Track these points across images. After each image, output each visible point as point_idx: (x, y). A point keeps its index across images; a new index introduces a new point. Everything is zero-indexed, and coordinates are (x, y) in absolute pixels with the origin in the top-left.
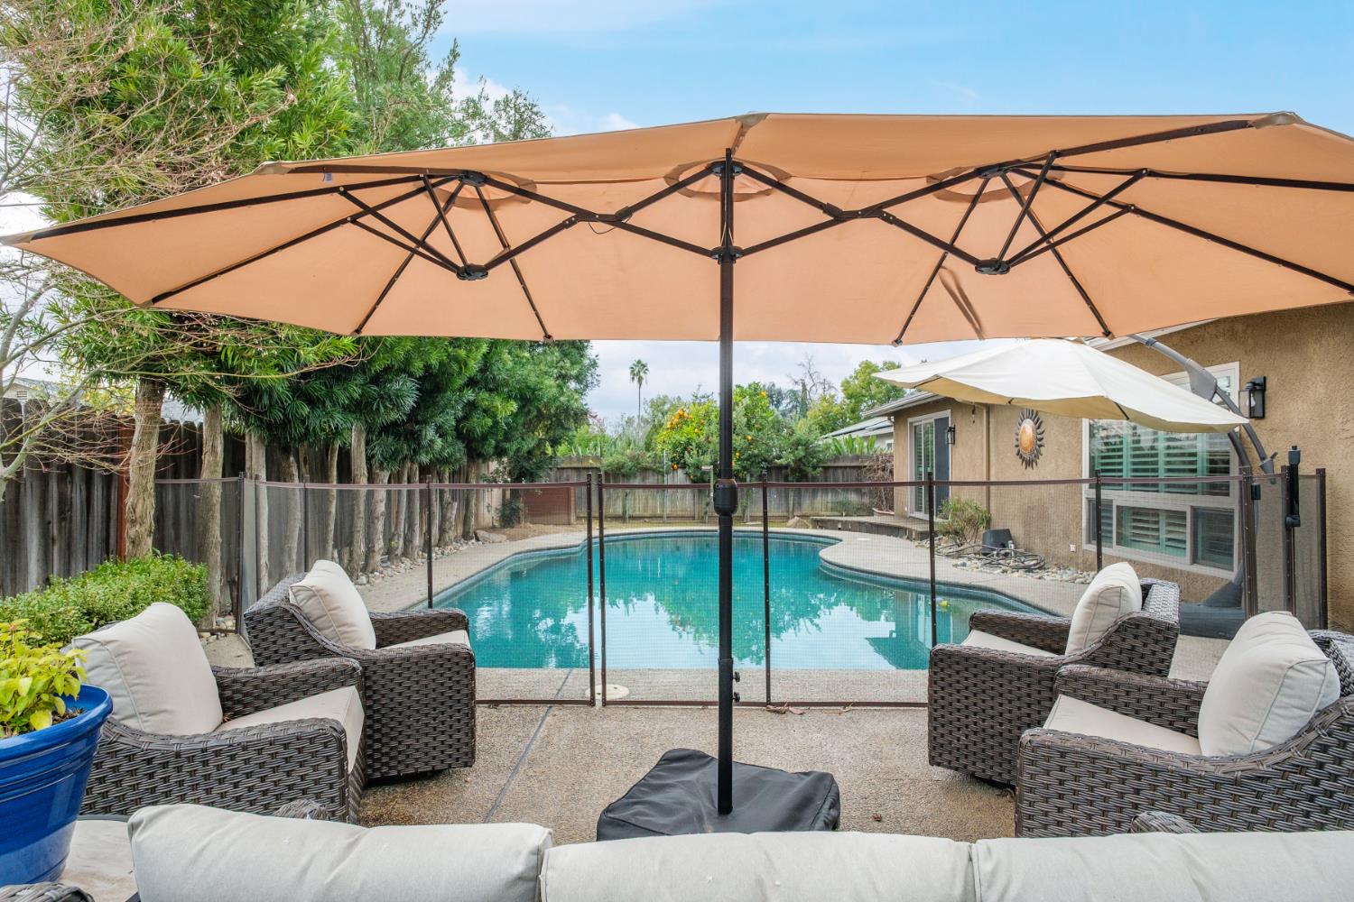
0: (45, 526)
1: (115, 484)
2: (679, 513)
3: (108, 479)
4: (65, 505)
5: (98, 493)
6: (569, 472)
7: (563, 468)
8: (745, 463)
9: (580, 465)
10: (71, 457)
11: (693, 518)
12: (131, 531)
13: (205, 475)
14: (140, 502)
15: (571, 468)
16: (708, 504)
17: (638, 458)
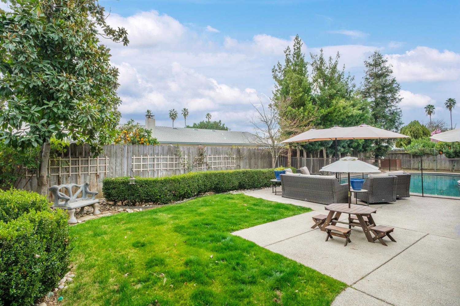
0: (280, 163)
1: (287, 158)
3: (286, 157)
4: (282, 160)
5: (285, 159)
6: (400, 155)
9: (403, 153)
10: (282, 155)
11: (450, 170)
12: (288, 164)
13: (297, 156)
14: (289, 160)
15: (400, 154)
16: (454, 166)
17: (423, 150)
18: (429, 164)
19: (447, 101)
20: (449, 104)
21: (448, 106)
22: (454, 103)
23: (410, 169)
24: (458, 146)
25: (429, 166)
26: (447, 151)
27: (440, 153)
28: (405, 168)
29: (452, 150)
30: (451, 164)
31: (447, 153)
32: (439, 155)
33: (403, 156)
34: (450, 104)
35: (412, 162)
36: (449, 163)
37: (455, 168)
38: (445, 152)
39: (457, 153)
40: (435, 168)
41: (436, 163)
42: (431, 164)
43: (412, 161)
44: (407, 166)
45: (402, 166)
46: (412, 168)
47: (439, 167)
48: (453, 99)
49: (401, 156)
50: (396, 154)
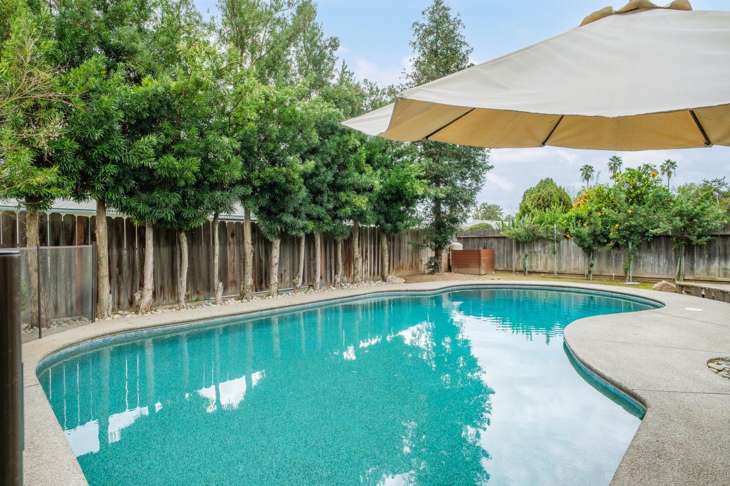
2: (572, 271)
6: (493, 240)
7: (488, 238)
8: (624, 233)
9: (499, 236)
15: (494, 237)
16: (592, 266)
17: (533, 230)
18: (546, 259)
19: (611, 159)
20: (612, 165)
21: (611, 168)
22: (620, 163)
23: (511, 271)
24: (600, 219)
25: (545, 267)
26: (578, 231)
27: (566, 237)
28: (502, 269)
29: (586, 230)
30: (587, 262)
31: (577, 237)
32: (565, 241)
33: (499, 243)
34: (615, 165)
35: (515, 256)
36: (583, 258)
37: (594, 270)
38: (574, 234)
39: (598, 236)
40: (556, 270)
41: (560, 258)
42: (549, 261)
43: (514, 252)
44: (506, 266)
45: (497, 266)
46: (514, 270)
47: (564, 268)
48: (619, 157)
49: (495, 242)
50: (485, 238)
